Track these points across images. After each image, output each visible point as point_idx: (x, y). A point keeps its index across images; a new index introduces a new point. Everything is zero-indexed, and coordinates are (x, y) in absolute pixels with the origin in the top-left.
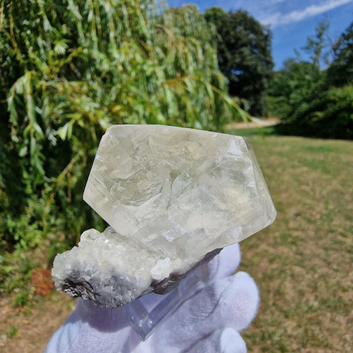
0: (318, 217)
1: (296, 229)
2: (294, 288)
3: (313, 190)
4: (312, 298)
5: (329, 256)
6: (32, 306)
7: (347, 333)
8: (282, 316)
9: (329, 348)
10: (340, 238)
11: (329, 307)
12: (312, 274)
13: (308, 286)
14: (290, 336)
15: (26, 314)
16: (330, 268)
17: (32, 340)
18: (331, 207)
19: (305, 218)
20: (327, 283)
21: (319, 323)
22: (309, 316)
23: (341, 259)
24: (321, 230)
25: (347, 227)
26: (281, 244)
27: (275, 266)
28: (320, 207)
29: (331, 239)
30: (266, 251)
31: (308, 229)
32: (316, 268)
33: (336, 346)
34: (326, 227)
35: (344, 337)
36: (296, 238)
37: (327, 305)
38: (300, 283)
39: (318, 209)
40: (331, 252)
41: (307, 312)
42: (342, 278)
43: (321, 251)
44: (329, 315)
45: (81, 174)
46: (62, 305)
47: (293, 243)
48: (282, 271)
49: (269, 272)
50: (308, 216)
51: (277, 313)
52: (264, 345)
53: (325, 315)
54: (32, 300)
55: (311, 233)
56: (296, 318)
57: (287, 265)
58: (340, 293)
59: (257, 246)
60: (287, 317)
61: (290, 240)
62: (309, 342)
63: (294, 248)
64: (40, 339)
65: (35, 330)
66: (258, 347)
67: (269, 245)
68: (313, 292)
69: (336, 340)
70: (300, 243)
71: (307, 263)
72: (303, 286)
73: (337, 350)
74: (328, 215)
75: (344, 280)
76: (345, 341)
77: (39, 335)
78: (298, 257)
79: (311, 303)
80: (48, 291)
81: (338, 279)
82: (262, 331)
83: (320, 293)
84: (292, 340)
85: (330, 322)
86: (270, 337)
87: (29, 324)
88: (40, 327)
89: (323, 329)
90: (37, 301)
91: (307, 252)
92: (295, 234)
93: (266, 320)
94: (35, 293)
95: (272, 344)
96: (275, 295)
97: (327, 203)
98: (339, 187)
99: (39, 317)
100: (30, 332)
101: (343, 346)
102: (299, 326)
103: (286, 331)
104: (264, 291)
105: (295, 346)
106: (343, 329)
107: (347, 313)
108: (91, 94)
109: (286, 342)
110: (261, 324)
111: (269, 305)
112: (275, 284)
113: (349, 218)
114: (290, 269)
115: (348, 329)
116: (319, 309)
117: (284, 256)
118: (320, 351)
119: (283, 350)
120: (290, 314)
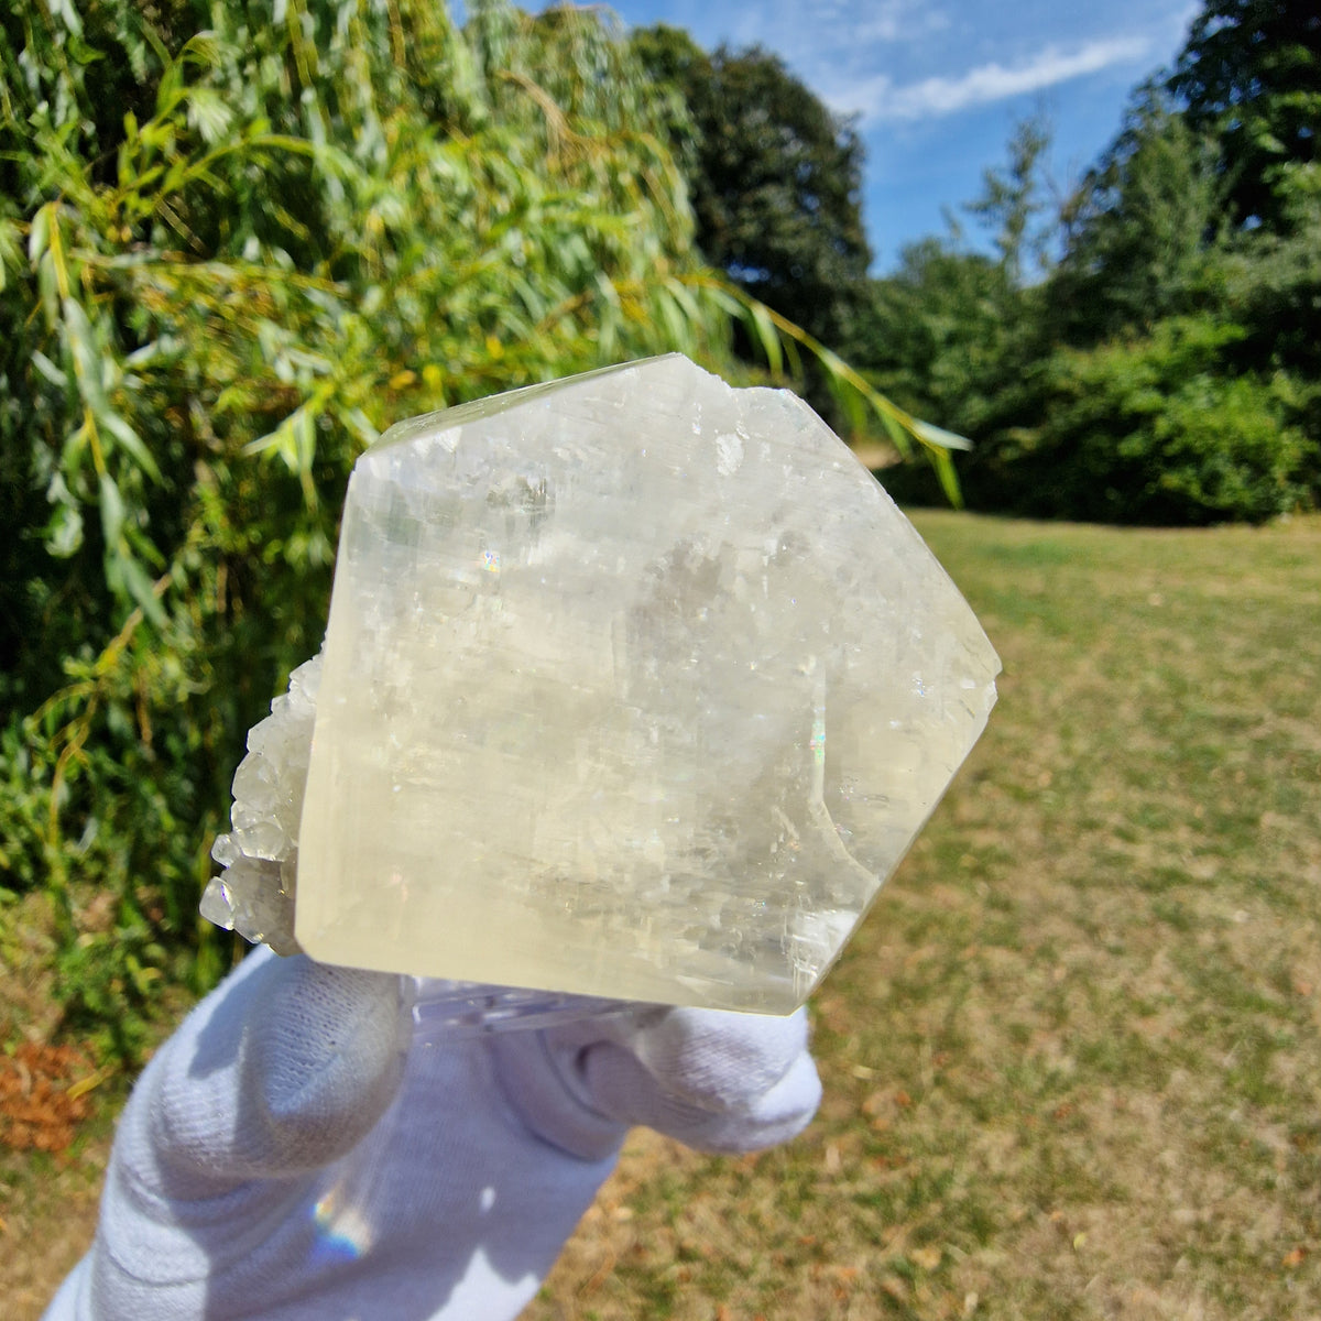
0: (1044, 779)
1: (982, 825)
2: (996, 1019)
4: (1053, 1046)
5: (1088, 905)
7: (1166, 1147)
8: (968, 1119)
9: (1120, 1199)
10: (1116, 846)
11: (1106, 1069)
12: (1046, 969)
13: (1038, 1007)
14: (999, 1180)
16: (1098, 945)
18: (1081, 745)
19: (1004, 787)
20: (1092, 992)
21: (1081, 1126)
22: (1049, 1105)
23: (1125, 913)
24: (1057, 823)
25: (1135, 811)
26: (941, 877)
27: (926, 952)
28: (1048, 748)
29: (1093, 852)
30: (893, 906)
31: (1017, 823)
32: (1056, 948)
33: (1139, 1191)
34: (1071, 814)
35: (1157, 1160)
36: (985, 853)
37: (1100, 1063)
38: (1013, 1002)
39: (1041, 754)
40: (1094, 894)
41: (1041, 1095)
42: (1136, 973)
43: (1064, 893)
44: (1107, 1094)
47: (979, 872)
48: (952, 969)
49: (910, 974)
50: (1012, 778)
51: (951, 1110)
52: (920, 1222)
53: (1095, 1098)
55: (1030, 835)
56: (1012, 1117)
57: (964, 946)
58: (1135, 1024)
60: (982, 1118)
61: (967, 861)
62: (1060, 1189)
63: (982, 887)
66: (903, 1228)
68: (1054, 1027)
69: (1139, 1172)
70: (998, 870)
71: (1026, 935)
72: (1023, 1011)
73: (1144, 1204)
74: (1075, 773)
75: (1143, 978)
76: (1163, 1170)
78: (998, 917)
79: (1051, 1065)
81: (1122, 977)
82: (908, 1176)
83: (1076, 1028)
85: (1115, 1117)
86: (938, 1190)
89: (1094, 1141)
91: (1024, 897)
92: (981, 839)
93: (920, 1137)
95: (947, 1216)
96: (938, 1050)
97: (1066, 734)
98: (1099, 681)
101: (1159, 1189)
102: (1023, 1142)
103: (984, 1165)
104: (903, 1040)
105: (1017, 1211)
106: (1152, 1134)
107: (1159, 1081)
108: (294, 318)
109: (990, 1201)
110: (905, 1151)
111: (921, 1085)
112: (933, 1013)
113: (1137, 780)
114: (977, 958)
115: (1167, 1131)
116: (1081, 1079)
117: (953, 918)
118: (1095, 1214)
119: (982, 1229)
120: (991, 1108)
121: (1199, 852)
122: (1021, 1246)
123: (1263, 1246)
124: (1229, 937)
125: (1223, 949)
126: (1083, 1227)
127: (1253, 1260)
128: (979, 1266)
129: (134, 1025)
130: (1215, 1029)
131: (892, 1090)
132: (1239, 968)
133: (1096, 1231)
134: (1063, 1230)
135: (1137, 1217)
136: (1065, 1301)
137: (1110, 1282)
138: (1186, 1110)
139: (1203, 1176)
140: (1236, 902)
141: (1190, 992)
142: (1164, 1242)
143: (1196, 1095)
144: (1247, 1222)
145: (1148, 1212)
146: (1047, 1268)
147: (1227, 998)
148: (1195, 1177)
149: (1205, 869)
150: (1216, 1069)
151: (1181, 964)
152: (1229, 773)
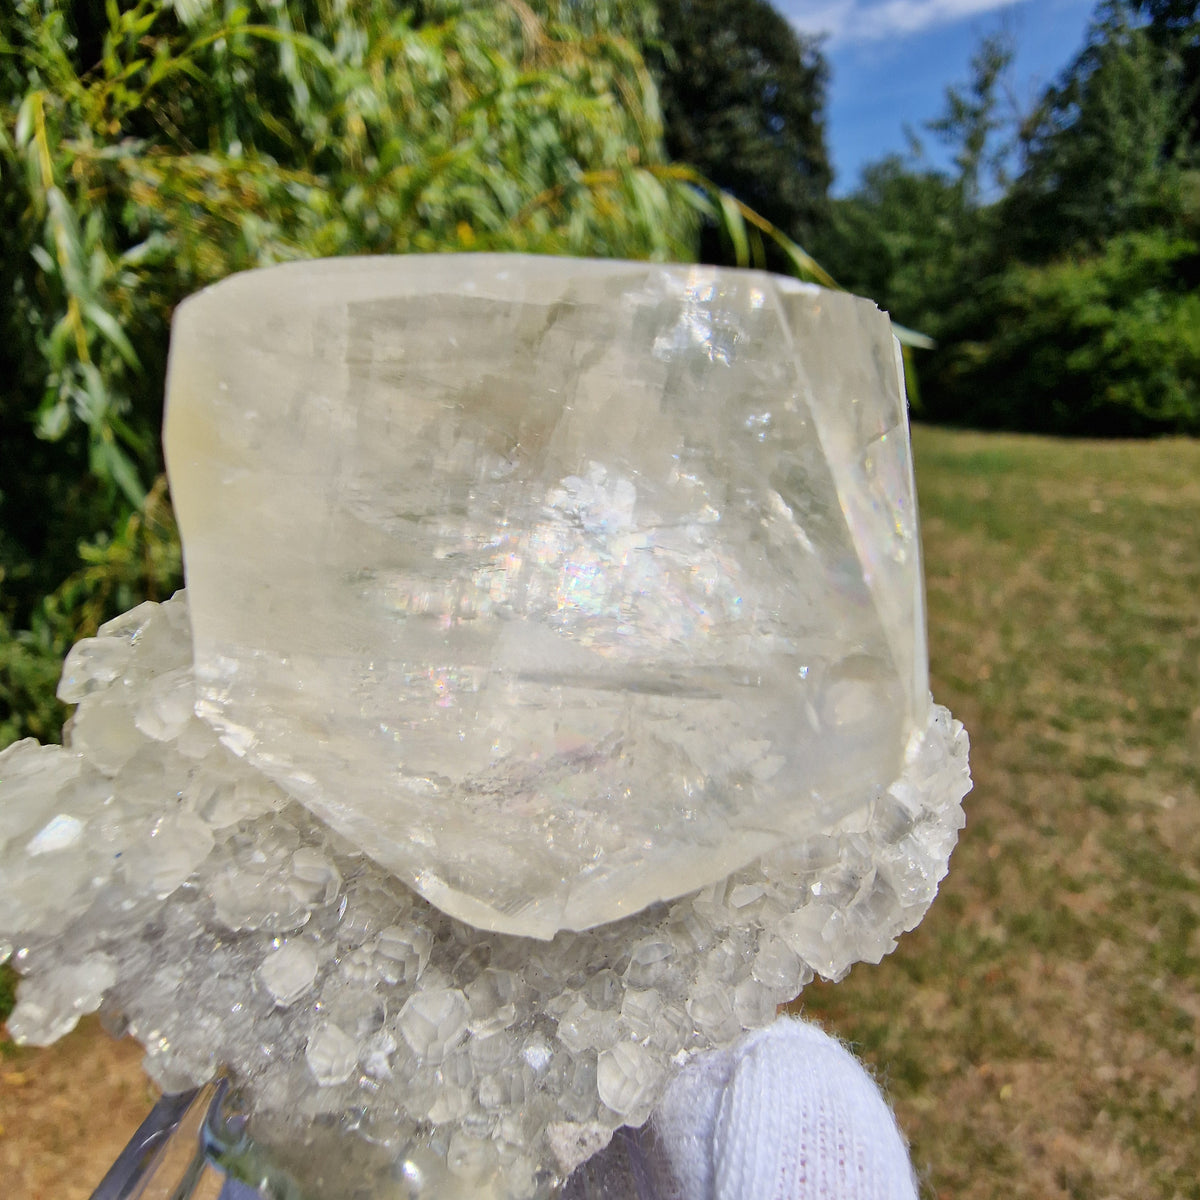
0: (984, 673)
3: (964, 591)
4: (985, 917)
5: (1022, 790)
7: (1090, 1010)
8: (904, 977)
9: (1045, 1056)
10: (1050, 734)
12: (981, 846)
13: (972, 881)
14: (930, 1036)
16: (1031, 826)
17: (51, 1138)
18: (1020, 641)
19: (946, 678)
20: (1024, 870)
21: (1010, 989)
22: (981, 969)
23: (1058, 798)
24: (995, 713)
25: (1070, 703)
28: (989, 644)
29: (1029, 740)
32: (990, 828)
33: (1063, 1049)
34: (1008, 704)
35: (1081, 1022)
37: (1029, 933)
39: (982, 650)
40: (1030, 779)
41: (973, 960)
42: (1066, 852)
43: (1000, 777)
44: (1035, 962)
50: (954, 672)
51: (888, 970)
53: (1024, 964)
56: (945, 979)
58: (1065, 898)
60: (917, 978)
62: (988, 1045)
64: (82, 1133)
65: (59, 1101)
68: (986, 899)
69: (1064, 1032)
73: (1068, 1061)
74: (1014, 668)
75: (1073, 858)
76: (1086, 1032)
77: (77, 1117)
79: (983, 933)
81: (1053, 856)
82: (847, 1027)
83: (1008, 901)
84: (939, 1044)
85: (1042, 982)
87: (29, 1084)
88: (74, 1090)
89: (1021, 1003)
93: (857, 994)
97: (1006, 632)
98: (1039, 582)
100: (37, 1113)
101: (1083, 1048)
102: (955, 1002)
103: (918, 1022)
105: (947, 1062)
106: (1077, 999)
107: (1085, 952)
108: (276, 211)
109: (921, 1052)
110: (843, 1005)
113: (1074, 675)
115: (1093, 996)
116: (1011, 947)
118: (1021, 1069)
119: (914, 1077)
120: (926, 970)
121: (1132, 743)
122: (950, 1094)
123: (1180, 1104)
124: (1157, 821)
125: (1151, 832)
126: (1009, 1079)
127: (1170, 1117)
128: (910, 1110)
130: (1141, 906)
132: (1166, 849)
133: (1022, 1083)
134: (990, 1084)
135: (1061, 1073)
136: (989, 1143)
137: (1033, 1129)
138: (1111, 978)
139: (1124, 1038)
140: (1165, 789)
141: (1118, 870)
142: (1086, 1096)
143: (1121, 964)
144: (1166, 1082)
145: (1070, 1069)
146: (973, 1114)
147: (1154, 877)
148: (1117, 1039)
149: (1136, 758)
150: (1142, 942)
151: (1109, 844)
152: (1163, 670)
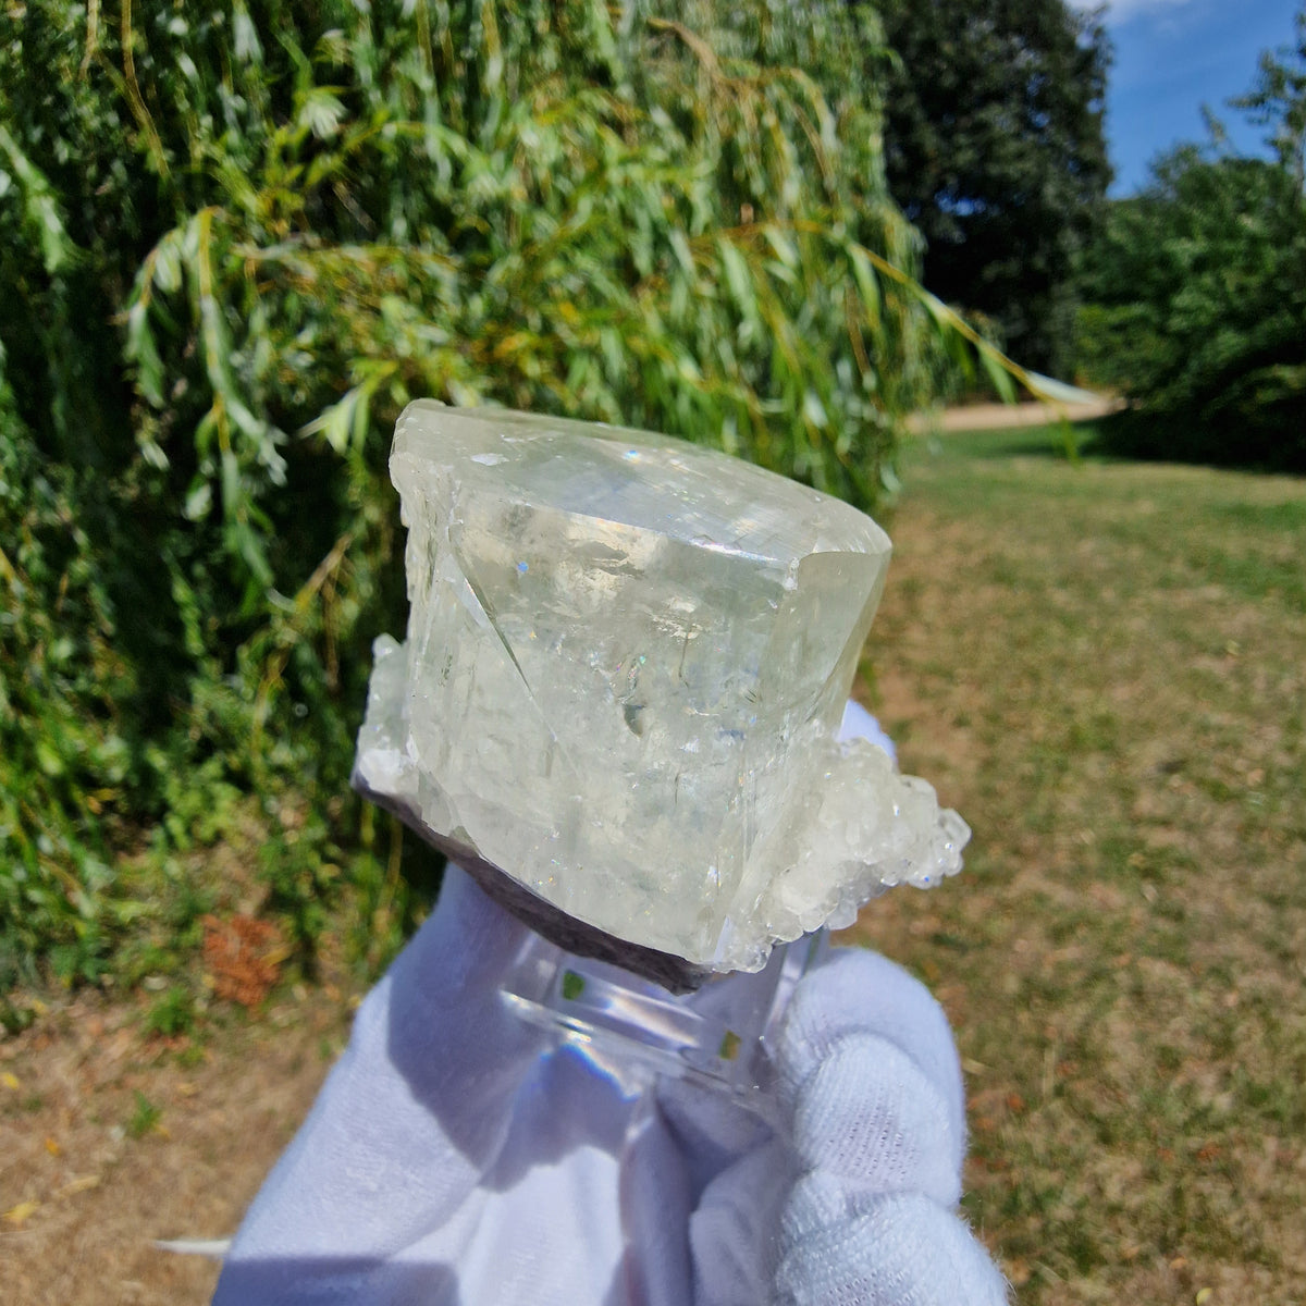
0: (1255, 777)
1: (1165, 823)
2: (1142, 1037)
3: (1240, 674)
4: (1209, 1079)
5: (1288, 927)
6: (206, 1040)
8: (1088, 1137)
9: (1265, 1263)
11: (1274, 1115)
12: (1216, 992)
13: (1195, 1033)
14: (1114, 1210)
15: (186, 1064)
16: (1287, 975)
17: (206, 1149)
19: (1200, 782)
20: (1272, 1027)
21: (1229, 1172)
22: (1194, 1142)
24: (1263, 829)
26: (1103, 875)
27: (1070, 952)
28: (1267, 741)
30: (1040, 898)
31: (1210, 824)
32: (1235, 970)
33: (1292, 1259)
34: (1284, 819)
36: (1161, 853)
37: (1267, 1107)
38: (1168, 1022)
39: (1257, 748)
40: (1296, 915)
41: (1185, 1128)
43: (1260, 908)
44: (1271, 1144)
45: (371, 589)
46: (304, 1042)
47: (1149, 873)
49: (1047, 973)
50: (1213, 773)
51: (1069, 1124)
52: (1016, 1233)
54: (207, 1018)
55: (1223, 840)
56: (1141, 1145)
57: (1119, 952)
59: (1007, 878)
60: (1106, 1139)
61: (1135, 859)
62: (1187, 1236)
63: (1150, 891)
64: (231, 1149)
65: (217, 1117)
67: (1053, 874)
68: (1215, 1057)
69: (1295, 1238)
70: (1174, 874)
71: (1198, 950)
72: (1177, 1033)
74: (1295, 774)
77: (229, 1134)
78: (1165, 926)
79: (1203, 1099)
80: (259, 993)
82: (1008, 1183)
83: (1243, 1064)
84: (1123, 1222)
85: (1277, 1171)
86: (1038, 1204)
87: (195, 1096)
88: (230, 1108)
89: (1244, 1192)
90: (222, 1023)
91: (1201, 908)
92: (1157, 838)
93: (1028, 1146)
94: (215, 997)
95: (1044, 1232)
96: (1065, 1058)
97: (1293, 727)
99: (228, 1074)
100: (198, 1124)
102: (1152, 1176)
103: (1100, 1191)
104: (1025, 1042)
105: (1130, 1247)
108: (416, 293)
109: (1098, 1230)
110: (1008, 1157)
111: (1040, 1091)
112: (1067, 1019)
114: (1131, 968)
116: (1236, 1120)
117: (1108, 921)
118: (1230, 1272)
119: (1085, 1257)
120: (1121, 1131)
122: (1131, 1286)
126: (1211, 1282)
128: (1074, 1294)
129: (315, 912)
131: (1005, 1089)
133: (1225, 1291)
134: (1184, 1281)
135: (1286, 1286)
